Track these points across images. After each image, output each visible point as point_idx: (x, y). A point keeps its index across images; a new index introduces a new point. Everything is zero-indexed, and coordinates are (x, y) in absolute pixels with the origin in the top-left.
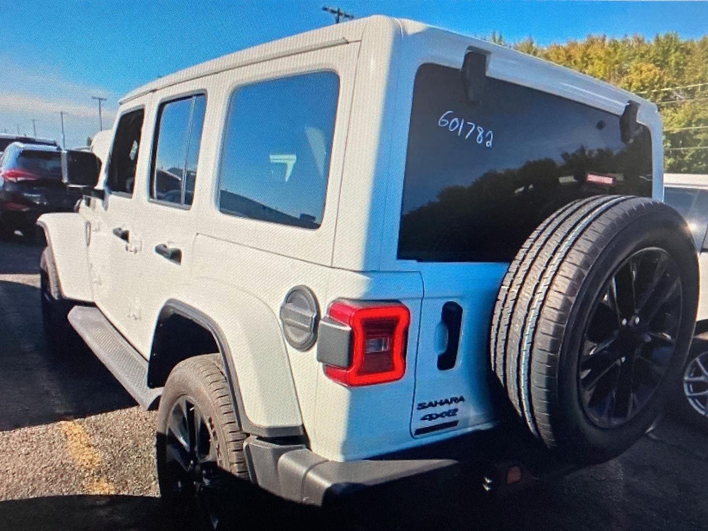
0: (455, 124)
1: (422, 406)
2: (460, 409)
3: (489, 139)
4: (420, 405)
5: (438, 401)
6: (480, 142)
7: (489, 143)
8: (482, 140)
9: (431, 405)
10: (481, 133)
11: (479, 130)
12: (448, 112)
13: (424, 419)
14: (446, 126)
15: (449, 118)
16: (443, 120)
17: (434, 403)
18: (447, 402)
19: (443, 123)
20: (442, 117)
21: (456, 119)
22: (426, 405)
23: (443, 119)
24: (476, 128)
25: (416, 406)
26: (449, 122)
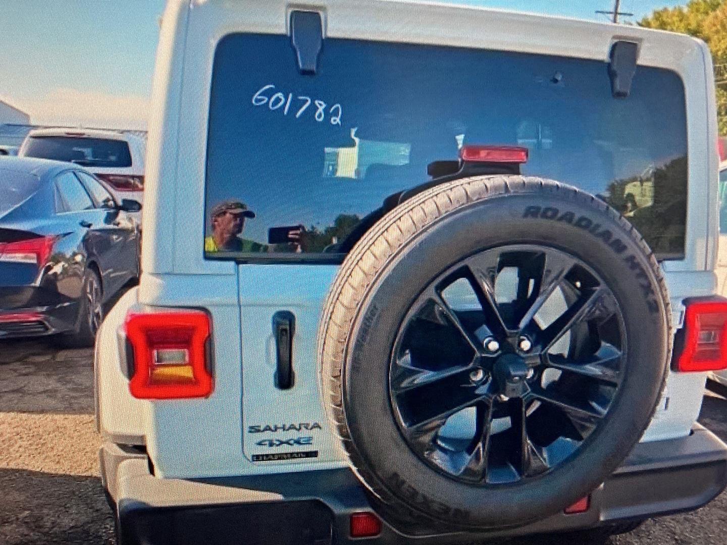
0: (278, 100)
1: (254, 429)
2: (315, 437)
3: (336, 113)
4: (252, 428)
5: (280, 425)
6: (321, 119)
7: (336, 120)
8: (323, 115)
9: (268, 428)
10: (321, 109)
11: (318, 105)
12: (267, 87)
13: (260, 444)
14: (264, 104)
15: (268, 93)
16: (260, 97)
17: (273, 428)
18: (292, 427)
19: (257, 101)
20: (258, 93)
21: (280, 95)
22: (262, 428)
23: (259, 95)
24: (313, 103)
25: (246, 430)
26: (269, 99)
